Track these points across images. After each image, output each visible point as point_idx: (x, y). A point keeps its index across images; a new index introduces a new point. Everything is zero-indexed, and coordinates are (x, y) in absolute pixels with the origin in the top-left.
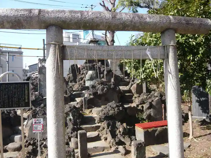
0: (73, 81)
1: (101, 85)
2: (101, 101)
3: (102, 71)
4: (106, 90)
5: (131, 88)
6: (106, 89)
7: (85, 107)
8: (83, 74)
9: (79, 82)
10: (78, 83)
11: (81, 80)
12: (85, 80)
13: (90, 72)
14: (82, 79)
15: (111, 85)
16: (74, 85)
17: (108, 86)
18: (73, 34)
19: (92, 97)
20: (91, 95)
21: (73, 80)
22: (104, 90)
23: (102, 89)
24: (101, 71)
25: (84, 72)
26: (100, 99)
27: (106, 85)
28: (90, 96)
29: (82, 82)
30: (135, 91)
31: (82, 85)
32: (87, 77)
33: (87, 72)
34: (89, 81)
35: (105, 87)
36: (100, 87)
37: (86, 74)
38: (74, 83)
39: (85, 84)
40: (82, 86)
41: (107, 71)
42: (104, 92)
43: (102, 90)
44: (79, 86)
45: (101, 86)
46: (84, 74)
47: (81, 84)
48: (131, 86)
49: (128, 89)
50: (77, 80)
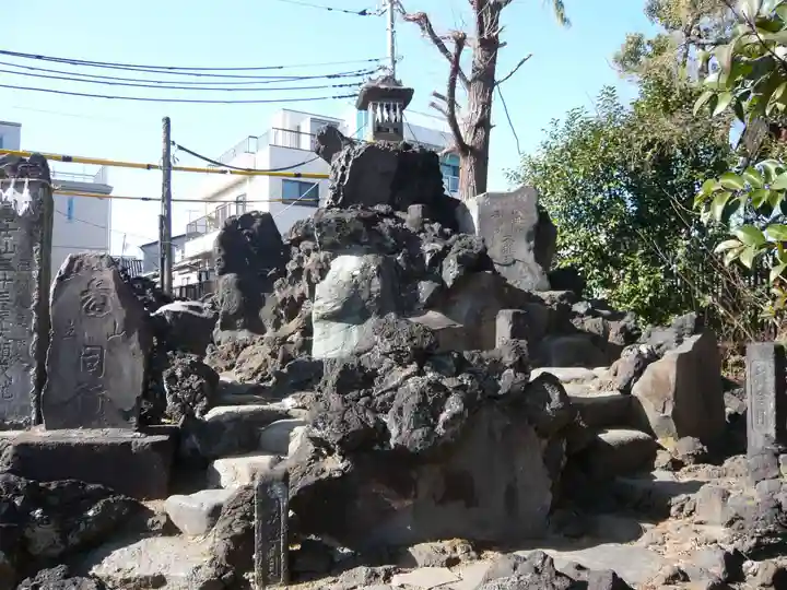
0: (239, 322)
1: (413, 367)
2: (408, 502)
3: (428, 258)
4: (455, 417)
5: (636, 390)
6: (453, 405)
7: (265, 566)
8: (298, 273)
9: (277, 325)
10: (270, 333)
11: (291, 317)
12: (310, 317)
13: (347, 266)
14: (292, 307)
15: (497, 367)
16: (245, 346)
17: (474, 375)
18: (313, 120)
19: (334, 464)
20: (331, 452)
21: (237, 316)
22: (444, 416)
23: (422, 404)
24: (422, 257)
25: (308, 263)
26: (404, 488)
27: (461, 366)
28: (317, 456)
29: (291, 327)
30: (669, 412)
31: (291, 349)
32: (326, 296)
33: (326, 260)
34: (336, 327)
35: (448, 382)
36: (407, 383)
37: (315, 275)
38: (243, 335)
39: (307, 346)
40: (287, 358)
41: (460, 260)
42: (440, 429)
43: (427, 409)
44: (273, 355)
45: (420, 373)
46: (304, 278)
47: (284, 340)
48: (638, 373)
49: (607, 394)
50: (266, 313)
